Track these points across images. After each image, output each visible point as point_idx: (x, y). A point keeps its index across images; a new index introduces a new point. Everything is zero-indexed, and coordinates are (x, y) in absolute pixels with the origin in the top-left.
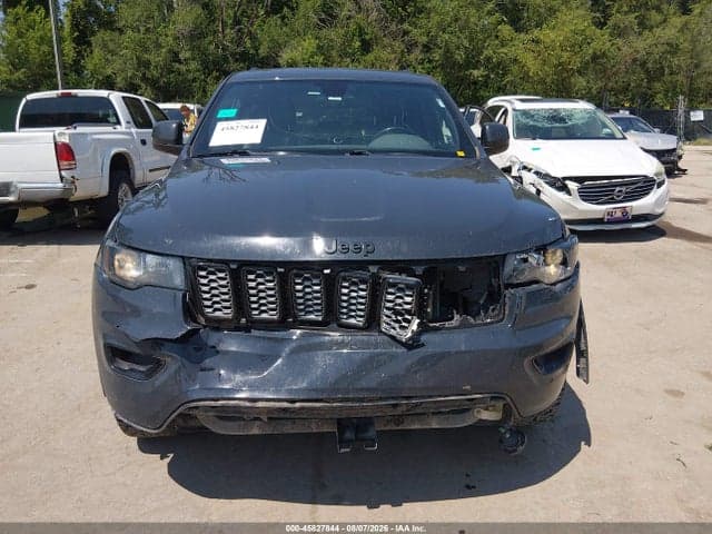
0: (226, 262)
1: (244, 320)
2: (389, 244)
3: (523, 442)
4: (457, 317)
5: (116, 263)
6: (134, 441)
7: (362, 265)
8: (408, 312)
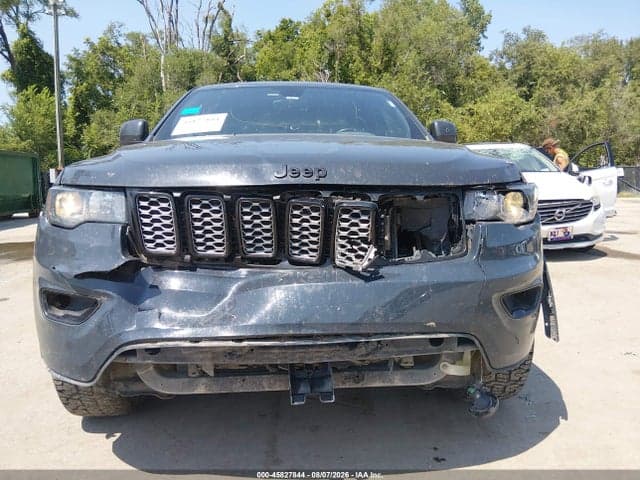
0: (169, 190)
1: (188, 257)
2: (342, 170)
3: (495, 404)
4: (416, 252)
5: (57, 203)
6: (78, 420)
7: (314, 190)
8: (364, 240)
